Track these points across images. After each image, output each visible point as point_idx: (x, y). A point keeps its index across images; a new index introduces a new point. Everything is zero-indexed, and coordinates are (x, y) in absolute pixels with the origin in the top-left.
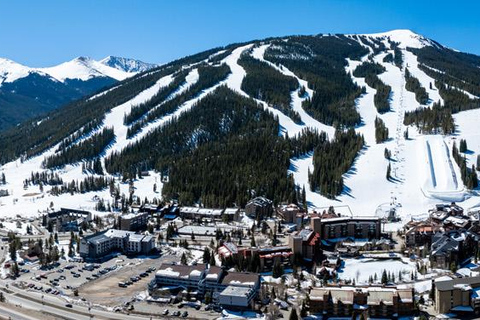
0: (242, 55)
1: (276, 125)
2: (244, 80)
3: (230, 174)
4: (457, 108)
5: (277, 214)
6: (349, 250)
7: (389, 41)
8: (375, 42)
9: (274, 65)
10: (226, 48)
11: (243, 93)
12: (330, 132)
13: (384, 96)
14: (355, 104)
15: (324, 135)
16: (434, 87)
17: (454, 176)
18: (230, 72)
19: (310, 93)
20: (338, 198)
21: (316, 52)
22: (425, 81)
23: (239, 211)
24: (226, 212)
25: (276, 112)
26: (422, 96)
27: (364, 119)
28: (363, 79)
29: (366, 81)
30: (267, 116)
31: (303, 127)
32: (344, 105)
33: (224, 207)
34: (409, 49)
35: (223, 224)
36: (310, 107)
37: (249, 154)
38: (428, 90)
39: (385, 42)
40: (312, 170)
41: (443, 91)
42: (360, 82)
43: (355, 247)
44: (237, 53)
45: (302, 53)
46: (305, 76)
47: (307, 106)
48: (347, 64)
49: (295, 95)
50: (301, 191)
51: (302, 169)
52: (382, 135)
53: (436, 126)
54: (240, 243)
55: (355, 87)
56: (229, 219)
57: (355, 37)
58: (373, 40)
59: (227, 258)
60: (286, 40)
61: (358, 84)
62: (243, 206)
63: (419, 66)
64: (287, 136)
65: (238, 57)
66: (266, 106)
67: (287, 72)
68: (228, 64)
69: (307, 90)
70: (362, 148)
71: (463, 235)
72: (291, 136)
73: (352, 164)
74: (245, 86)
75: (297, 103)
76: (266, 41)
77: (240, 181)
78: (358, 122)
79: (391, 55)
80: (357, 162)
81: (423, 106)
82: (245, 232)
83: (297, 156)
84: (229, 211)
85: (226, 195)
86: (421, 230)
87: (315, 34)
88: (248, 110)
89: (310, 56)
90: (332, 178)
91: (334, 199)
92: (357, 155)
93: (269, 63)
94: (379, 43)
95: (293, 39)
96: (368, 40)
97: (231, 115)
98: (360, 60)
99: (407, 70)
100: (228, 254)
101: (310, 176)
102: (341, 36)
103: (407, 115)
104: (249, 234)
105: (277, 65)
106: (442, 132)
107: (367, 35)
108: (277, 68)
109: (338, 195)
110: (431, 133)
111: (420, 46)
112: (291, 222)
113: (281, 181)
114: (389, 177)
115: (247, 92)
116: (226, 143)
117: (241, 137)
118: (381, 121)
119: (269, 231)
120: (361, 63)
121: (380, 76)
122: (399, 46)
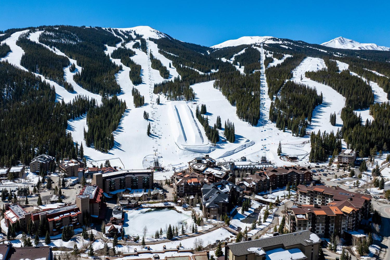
0: (20, 38)
1: (53, 94)
2: (23, 57)
3: (14, 135)
4: (193, 81)
5: (60, 169)
6: (130, 202)
7: (135, 34)
8: (125, 34)
9: (48, 47)
10: (5, 32)
11: (23, 68)
12: (98, 99)
13: (137, 72)
14: (115, 78)
15: (94, 101)
16: (172, 66)
17: (200, 133)
18: (10, 51)
19: (80, 69)
20: (111, 151)
21: (81, 39)
22: (166, 62)
23: (24, 168)
24: (11, 171)
25: (52, 83)
26: (165, 73)
27: (123, 89)
28: (120, 60)
29: (121, 62)
30: (45, 86)
31: (76, 95)
32: (107, 79)
33: (9, 167)
34: (151, 39)
35: (9, 182)
36: (80, 80)
37: (31, 117)
38: (168, 69)
39: (132, 34)
40: (87, 129)
41: (179, 70)
42: (118, 62)
43: (134, 198)
44: (16, 36)
45: (70, 39)
46: (74, 56)
47: (77, 79)
48: (105, 49)
49: (67, 70)
50: (79, 147)
51: (78, 129)
52: (139, 101)
53: (180, 94)
54: (27, 202)
55: (114, 66)
56: (15, 177)
57: (110, 30)
58: (123, 33)
59: (14, 224)
60: (57, 28)
61: (116, 64)
62: (27, 163)
63: (160, 52)
64: (63, 102)
65: (17, 39)
66: (43, 78)
67: (59, 53)
68: (8, 44)
69: (77, 67)
70: (125, 111)
71: (227, 186)
72: (67, 102)
73: (119, 124)
74: (24, 62)
75: (69, 76)
76: (41, 28)
77: (24, 140)
78: (119, 91)
79: (138, 43)
80: (123, 122)
81: (167, 80)
82: (31, 189)
83: (73, 118)
84: (14, 169)
85: (10, 155)
86: (189, 181)
87: (79, 26)
88: (27, 81)
89: (77, 41)
90: (105, 135)
91: (107, 152)
92: (121, 117)
93: (44, 45)
94: (128, 35)
95: (62, 28)
96: (120, 32)
97: (13, 86)
98: (115, 46)
99: (151, 55)
100: (14, 220)
101: (85, 134)
102: (100, 28)
103: (156, 86)
104: (35, 191)
105: (51, 47)
106: (185, 99)
107: (119, 29)
108: (51, 49)
109: (110, 149)
110: (176, 99)
111: (158, 38)
112: (73, 176)
113: (61, 139)
114: (149, 134)
115: (26, 67)
116: (9, 108)
117: (23, 103)
118: (137, 91)
119: (53, 186)
120: (117, 49)
121: (132, 58)
122: (143, 37)
